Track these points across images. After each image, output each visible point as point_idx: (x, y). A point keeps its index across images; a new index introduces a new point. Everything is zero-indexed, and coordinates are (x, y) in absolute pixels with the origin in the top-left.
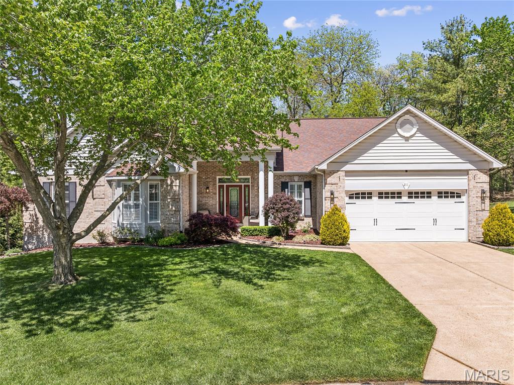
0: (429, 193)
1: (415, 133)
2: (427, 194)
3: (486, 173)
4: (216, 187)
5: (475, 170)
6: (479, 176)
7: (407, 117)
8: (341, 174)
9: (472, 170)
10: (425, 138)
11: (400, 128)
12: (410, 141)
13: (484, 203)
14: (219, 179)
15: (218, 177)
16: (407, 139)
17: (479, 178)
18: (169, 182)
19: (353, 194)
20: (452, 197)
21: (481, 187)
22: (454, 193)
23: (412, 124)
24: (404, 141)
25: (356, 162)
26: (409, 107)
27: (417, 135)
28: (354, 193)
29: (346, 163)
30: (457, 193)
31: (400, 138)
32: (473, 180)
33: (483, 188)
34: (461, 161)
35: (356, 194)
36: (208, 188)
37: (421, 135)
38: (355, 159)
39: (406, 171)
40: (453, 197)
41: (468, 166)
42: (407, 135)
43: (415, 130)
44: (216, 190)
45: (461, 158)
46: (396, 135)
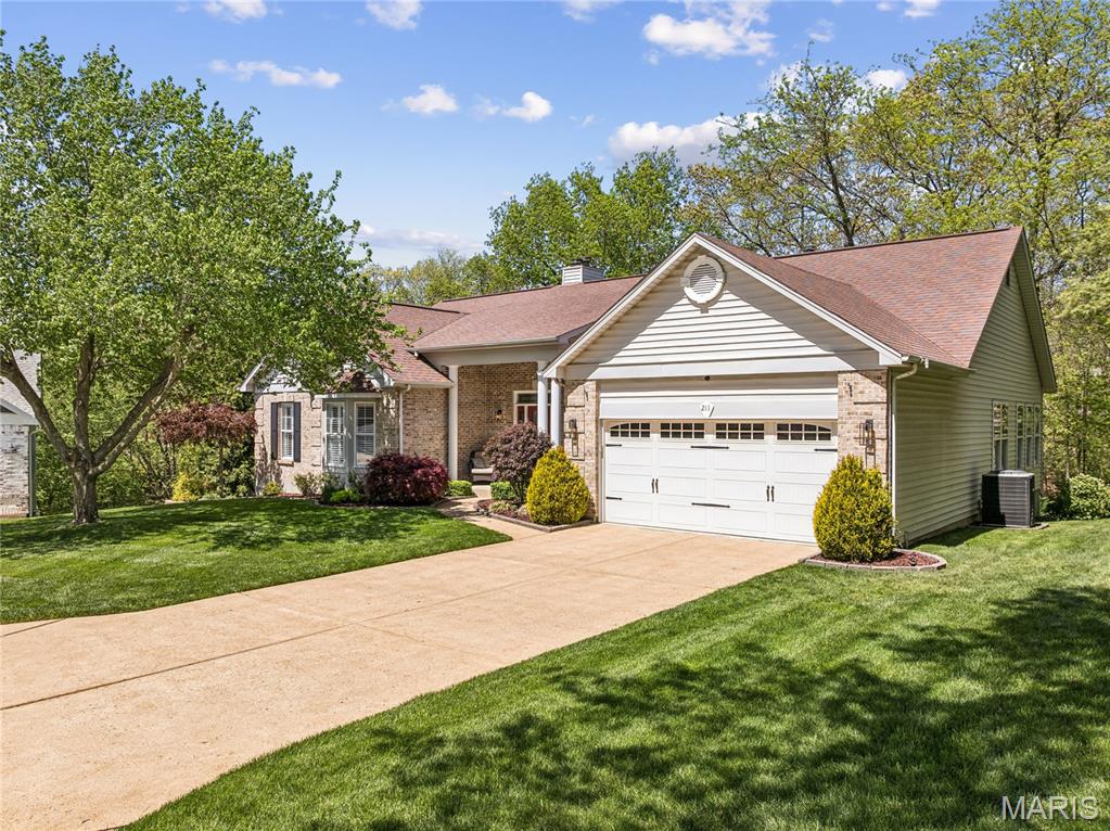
0: (759, 427)
1: (720, 294)
2: (754, 430)
3: (880, 378)
4: (512, 410)
5: (851, 372)
6: (860, 387)
7: (702, 259)
8: (590, 386)
9: (844, 372)
10: (742, 303)
11: (692, 286)
12: (711, 313)
13: (874, 454)
14: (520, 396)
15: (516, 393)
16: (704, 307)
17: (861, 392)
18: (385, 402)
19: (617, 427)
20: (808, 437)
21: (866, 414)
22: (813, 428)
23: (713, 275)
24: (698, 314)
25: (613, 362)
26: (696, 240)
27: (724, 298)
28: (619, 424)
29: (596, 364)
30: (821, 429)
31: (692, 307)
32: (848, 397)
33: (871, 418)
34: (819, 351)
35: (623, 426)
36: (500, 412)
37: (732, 297)
38: (612, 356)
39: (707, 378)
40: (812, 437)
41: (836, 364)
42: (702, 299)
43: (719, 286)
44: (512, 414)
45: (818, 343)
46: (685, 301)
